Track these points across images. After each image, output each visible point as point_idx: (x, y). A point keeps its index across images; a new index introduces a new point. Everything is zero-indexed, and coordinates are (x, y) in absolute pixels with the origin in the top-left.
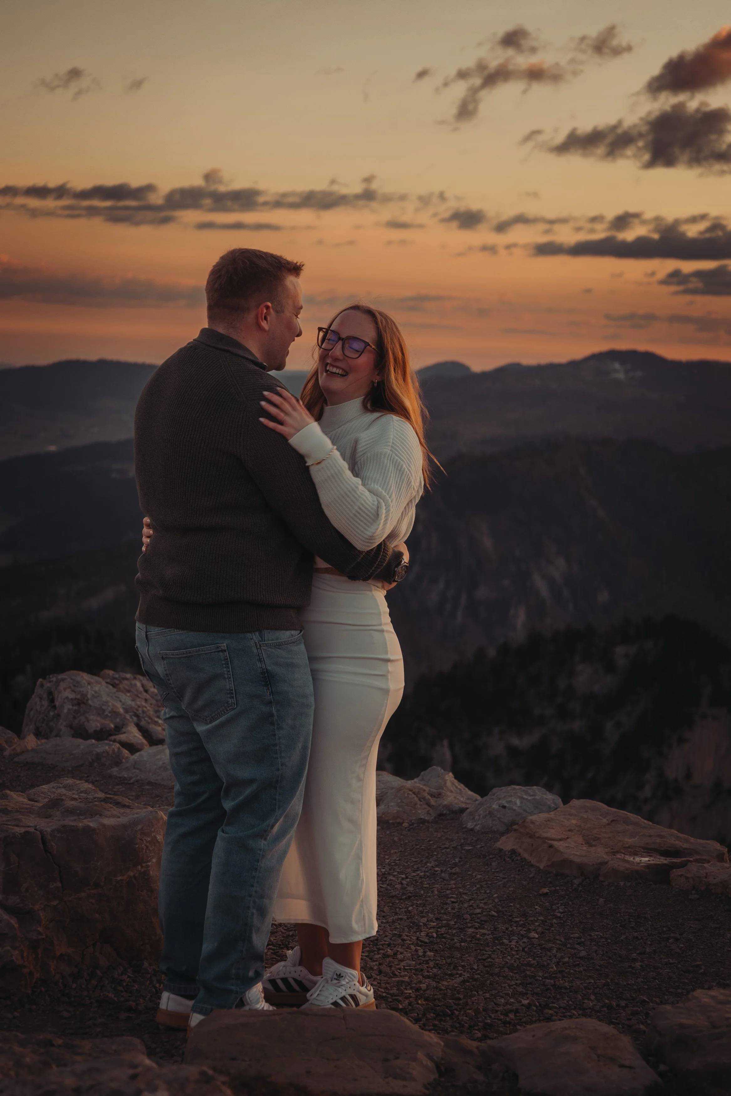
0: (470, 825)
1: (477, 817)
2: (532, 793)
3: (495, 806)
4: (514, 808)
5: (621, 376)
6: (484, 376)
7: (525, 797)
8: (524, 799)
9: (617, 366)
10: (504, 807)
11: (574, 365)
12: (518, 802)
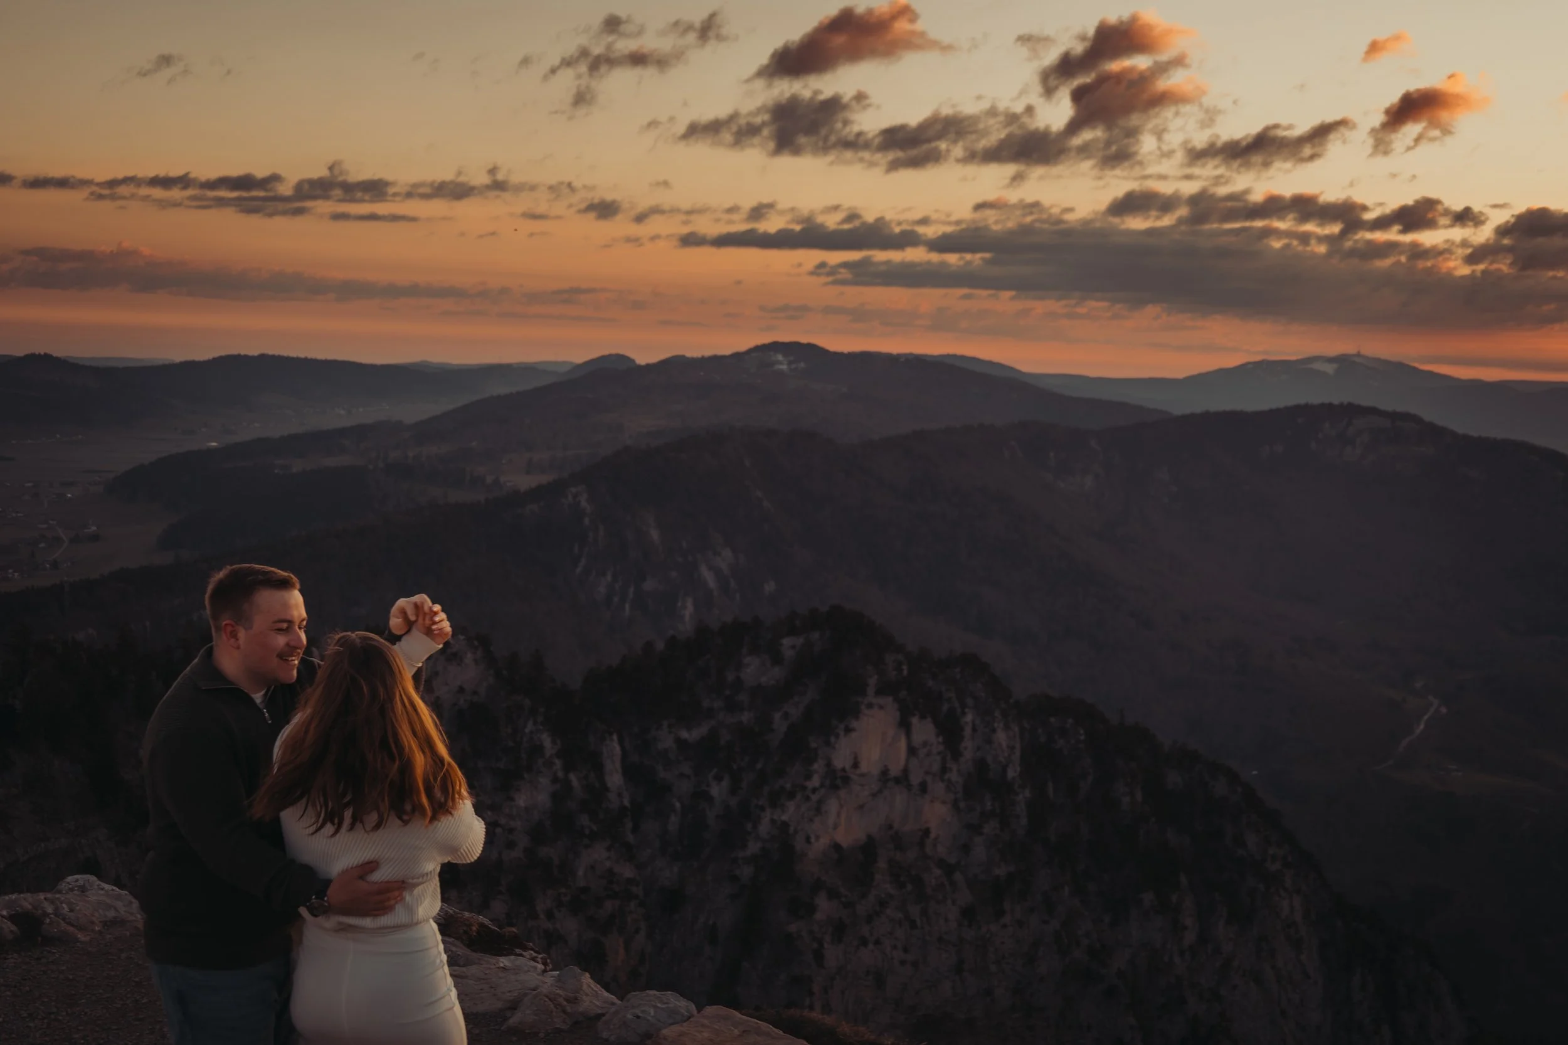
0: (605, 1035)
1: (612, 1027)
2: (665, 1001)
3: (629, 1016)
4: (649, 1018)
5: (784, 367)
6: (648, 367)
7: (659, 1005)
8: (659, 1007)
9: (780, 357)
10: (638, 1017)
11: (737, 356)
12: (652, 1012)
